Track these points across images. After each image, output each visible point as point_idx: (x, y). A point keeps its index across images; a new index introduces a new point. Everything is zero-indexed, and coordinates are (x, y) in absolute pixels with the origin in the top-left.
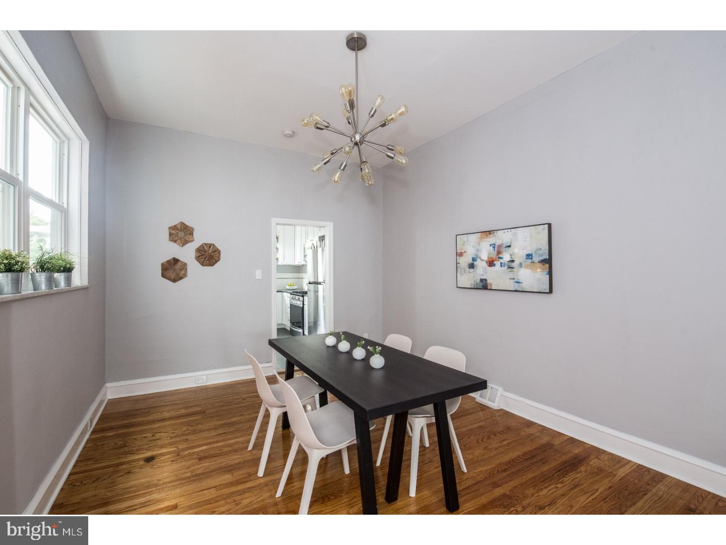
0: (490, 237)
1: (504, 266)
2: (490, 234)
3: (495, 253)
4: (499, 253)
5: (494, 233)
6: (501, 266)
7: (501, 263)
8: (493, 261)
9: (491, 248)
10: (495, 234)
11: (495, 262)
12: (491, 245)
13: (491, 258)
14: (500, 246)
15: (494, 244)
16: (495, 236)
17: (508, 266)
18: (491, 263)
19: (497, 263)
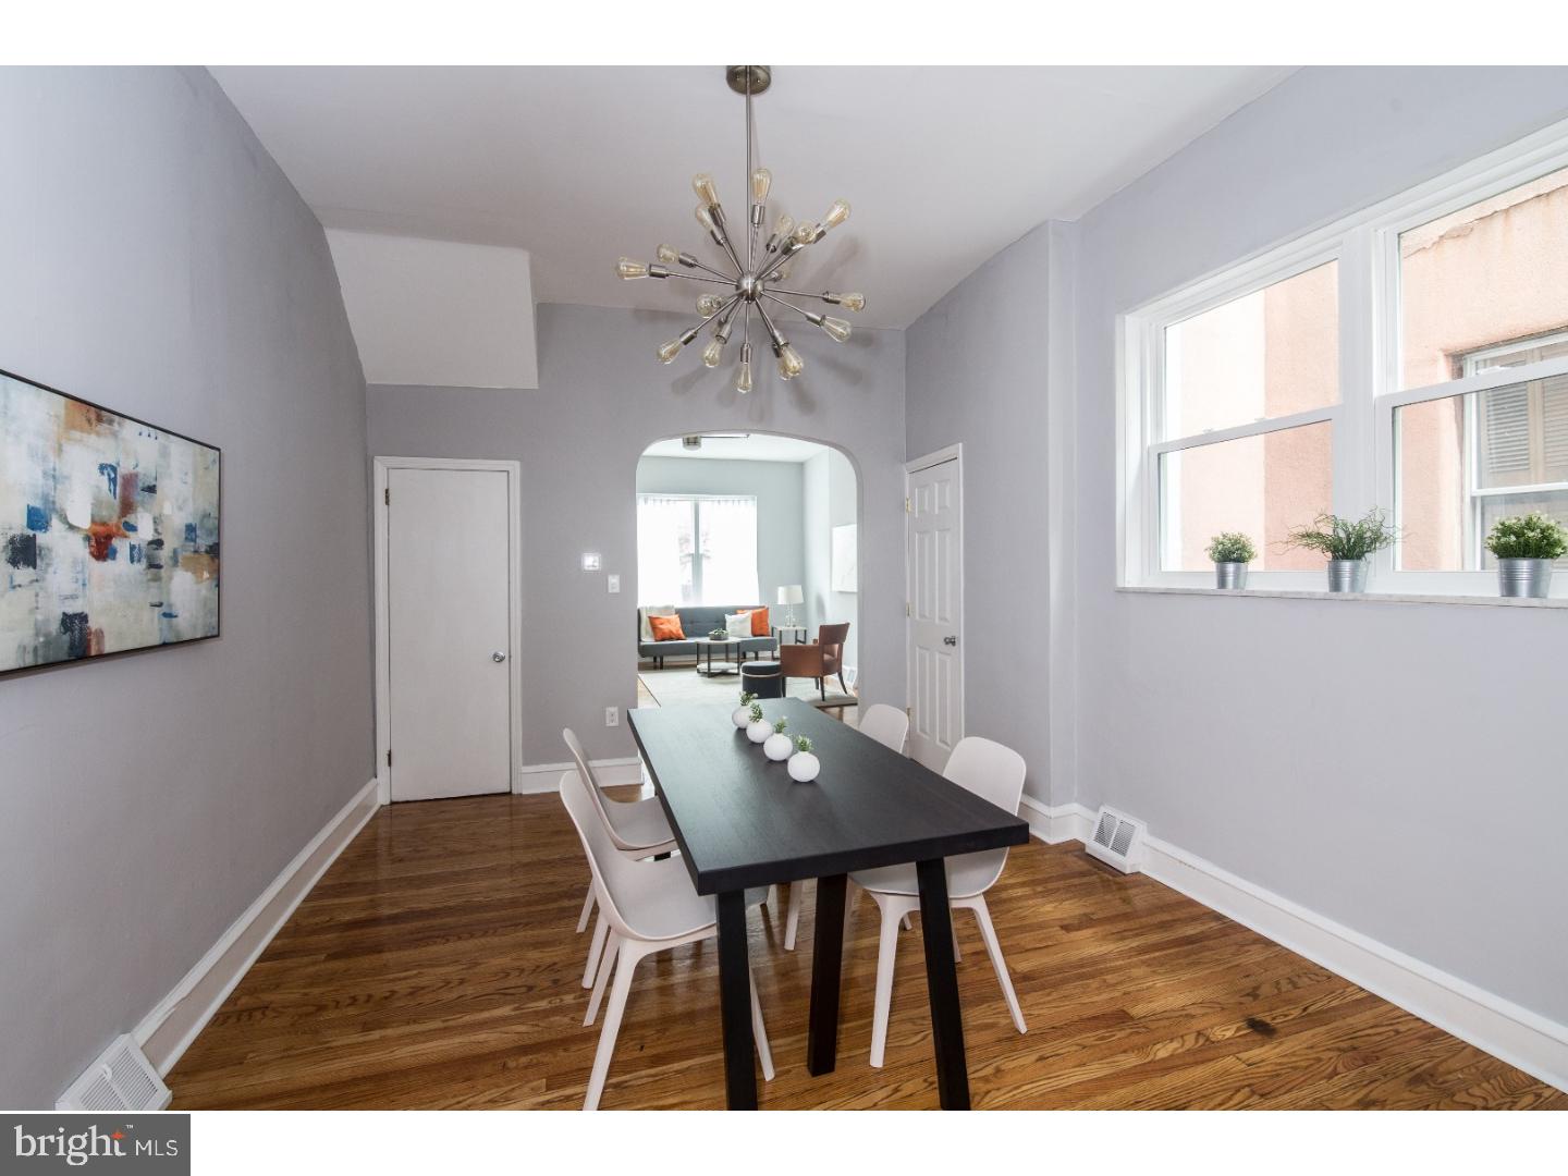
0: (98, 434)
1: (139, 561)
2: (99, 419)
3: (117, 503)
4: (127, 507)
5: (111, 422)
6: (132, 561)
7: (132, 548)
8: (109, 537)
9: (104, 481)
10: (116, 426)
11: (116, 542)
12: (102, 468)
13: (104, 524)
14: (130, 481)
15: (114, 469)
16: (115, 435)
17: (149, 557)
18: (101, 547)
19: (121, 546)
